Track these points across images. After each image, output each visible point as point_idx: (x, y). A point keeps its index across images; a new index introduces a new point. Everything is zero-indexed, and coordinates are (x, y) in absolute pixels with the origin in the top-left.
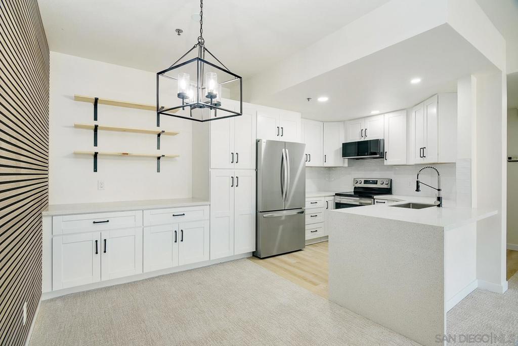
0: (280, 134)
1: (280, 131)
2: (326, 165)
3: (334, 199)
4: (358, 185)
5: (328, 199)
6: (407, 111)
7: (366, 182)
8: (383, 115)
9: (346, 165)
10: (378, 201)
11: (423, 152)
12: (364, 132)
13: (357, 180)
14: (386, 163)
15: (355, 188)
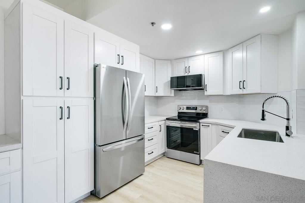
0: (121, 62)
1: (120, 58)
2: (157, 95)
3: (165, 123)
4: (181, 111)
5: (161, 123)
6: (223, 52)
7: (188, 108)
8: (203, 56)
9: (173, 95)
10: (204, 124)
11: (242, 84)
12: (187, 69)
13: (180, 106)
14: (206, 93)
15: (179, 113)
